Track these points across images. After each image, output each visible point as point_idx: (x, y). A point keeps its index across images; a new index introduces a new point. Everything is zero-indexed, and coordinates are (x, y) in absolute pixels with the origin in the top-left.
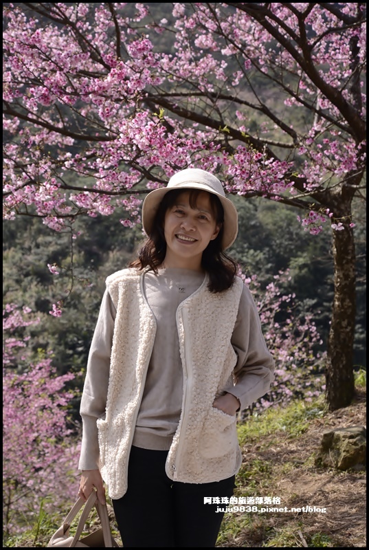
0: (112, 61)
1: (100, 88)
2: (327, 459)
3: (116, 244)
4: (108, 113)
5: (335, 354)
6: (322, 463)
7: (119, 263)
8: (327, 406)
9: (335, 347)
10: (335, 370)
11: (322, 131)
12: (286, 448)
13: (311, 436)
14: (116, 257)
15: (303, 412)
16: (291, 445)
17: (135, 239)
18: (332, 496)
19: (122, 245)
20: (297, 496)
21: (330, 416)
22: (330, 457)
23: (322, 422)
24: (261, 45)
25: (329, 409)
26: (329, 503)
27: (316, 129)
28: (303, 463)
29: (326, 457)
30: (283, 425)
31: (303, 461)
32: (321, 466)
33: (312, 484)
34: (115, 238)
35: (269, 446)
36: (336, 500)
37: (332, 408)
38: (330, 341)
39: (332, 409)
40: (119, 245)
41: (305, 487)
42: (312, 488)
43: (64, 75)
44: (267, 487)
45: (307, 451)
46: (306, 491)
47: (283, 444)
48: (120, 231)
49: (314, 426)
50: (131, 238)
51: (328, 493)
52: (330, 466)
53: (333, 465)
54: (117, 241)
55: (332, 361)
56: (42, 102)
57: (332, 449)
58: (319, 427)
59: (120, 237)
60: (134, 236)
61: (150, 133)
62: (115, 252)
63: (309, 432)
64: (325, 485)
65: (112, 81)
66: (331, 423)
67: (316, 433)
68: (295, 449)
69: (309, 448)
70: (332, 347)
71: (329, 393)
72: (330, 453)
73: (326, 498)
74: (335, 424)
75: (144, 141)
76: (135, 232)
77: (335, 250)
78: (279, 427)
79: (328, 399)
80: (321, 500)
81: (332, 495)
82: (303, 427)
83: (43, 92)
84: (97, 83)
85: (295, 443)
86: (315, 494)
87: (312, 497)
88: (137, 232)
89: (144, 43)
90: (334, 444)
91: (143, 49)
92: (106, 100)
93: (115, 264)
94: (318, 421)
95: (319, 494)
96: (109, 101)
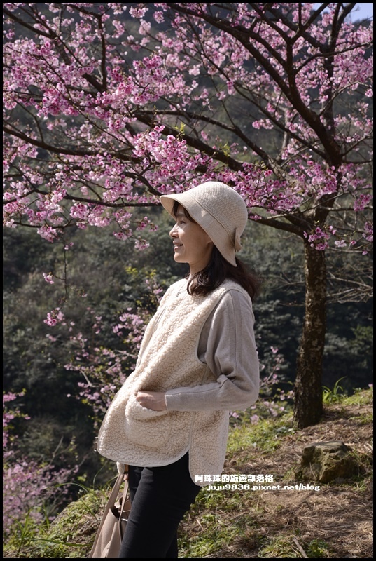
0: (117, 75)
1: (108, 101)
2: (308, 472)
3: (36, 265)
4: (118, 125)
5: (305, 372)
6: (303, 476)
7: (38, 285)
8: (296, 424)
9: (305, 366)
10: (304, 389)
11: (295, 154)
12: (263, 463)
13: (285, 452)
14: (35, 279)
15: (271, 430)
16: (266, 460)
17: (56, 261)
18: (317, 508)
19: (42, 267)
20: (283, 507)
21: (302, 433)
22: (311, 471)
23: (294, 439)
24: (240, 67)
25: (298, 427)
26: (314, 514)
27: (289, 151)
28: (282, 477)
29: (307, 471)
30: (253, 442)
31: (282, 475)
32: (301, 478)
33: (295, 496)
34: (35, 259)
35: (244, 461)
36: (321, 512)
37: (301, 425)
38: (301, 360)
39: (301, 427)
40: (38, 267)
41: (289, 499)
42: (296, 500)
43: (64, 87)
44: (251, 499)
45: (284, 465)
46: (290, 503)
47: (260, 459)
48: (41, 253)
49: (286, 442)
50: (51, 260)
51: (313, 505)
52: (311, 479)
53: (315, 478)
54: (37, 262)
55: (302, 380)
56: (51, 112)
57: (312, 463)
58: (292, 443)
59: (40, 259)
60: (55, 258)
61: (170, 146)
62: (34, 274)
63: (282, 448)
64: (308, 497)
65: (120, 95)
66: (303, 439)
67: (289, 449)
68: (272, 464)
69: (285, 463)
70: (302, 365)
71: (298, 411)
72: (311, 466)
73: (311, 509)
74: (307, 441)
75: (162, 153)
76: (55, 254)
77: (307, 270)
78: (249, 444)
79: (297, 417)
80: (306, 511)
81: (317, 506)
82: (276, 443)
83: (53, 102)
84: (104, 96)
85: (271, 458)
86: (300, 505)
87: (297, 508)
88: (58, 254)
89: (155, 59)
90: (314, 458)
91: (153, 65)
92: (114, 113)
93: (34, 286)
94: (290, 438)
95: (304, 506)
96: (117, 114)
